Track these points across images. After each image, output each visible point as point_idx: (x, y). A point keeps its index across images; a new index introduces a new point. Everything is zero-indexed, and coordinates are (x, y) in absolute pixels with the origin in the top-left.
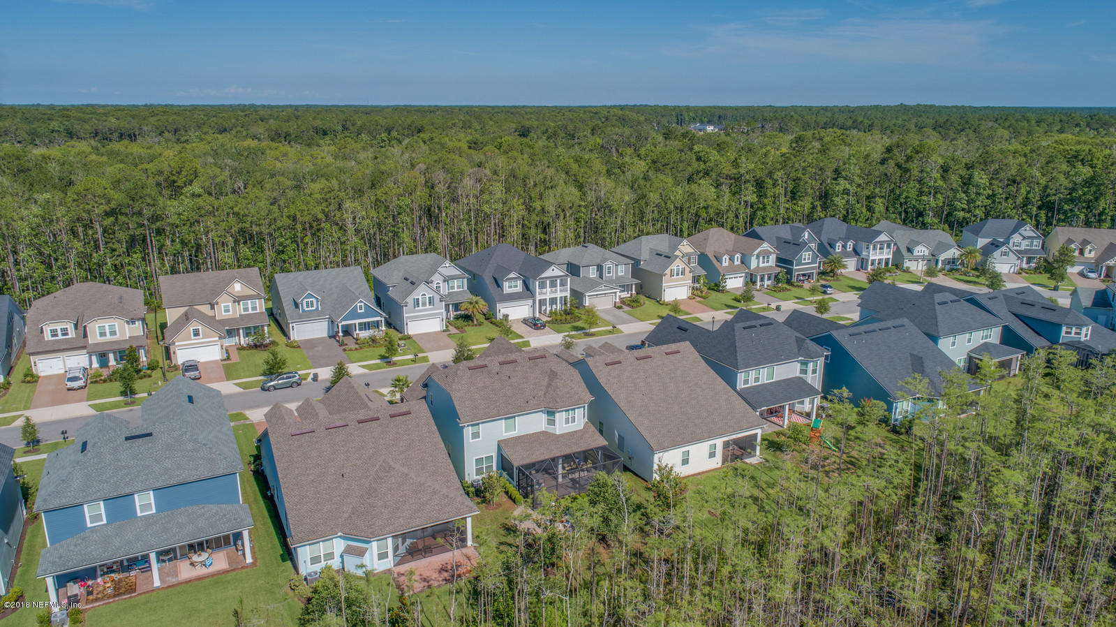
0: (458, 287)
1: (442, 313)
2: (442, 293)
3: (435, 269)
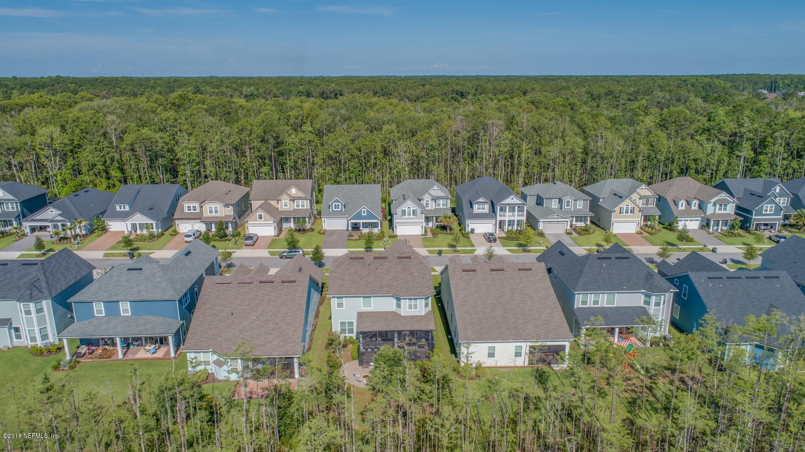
0: (443, 205)
1: (422, 222)
2: (429, 208)
3: (426, 191)
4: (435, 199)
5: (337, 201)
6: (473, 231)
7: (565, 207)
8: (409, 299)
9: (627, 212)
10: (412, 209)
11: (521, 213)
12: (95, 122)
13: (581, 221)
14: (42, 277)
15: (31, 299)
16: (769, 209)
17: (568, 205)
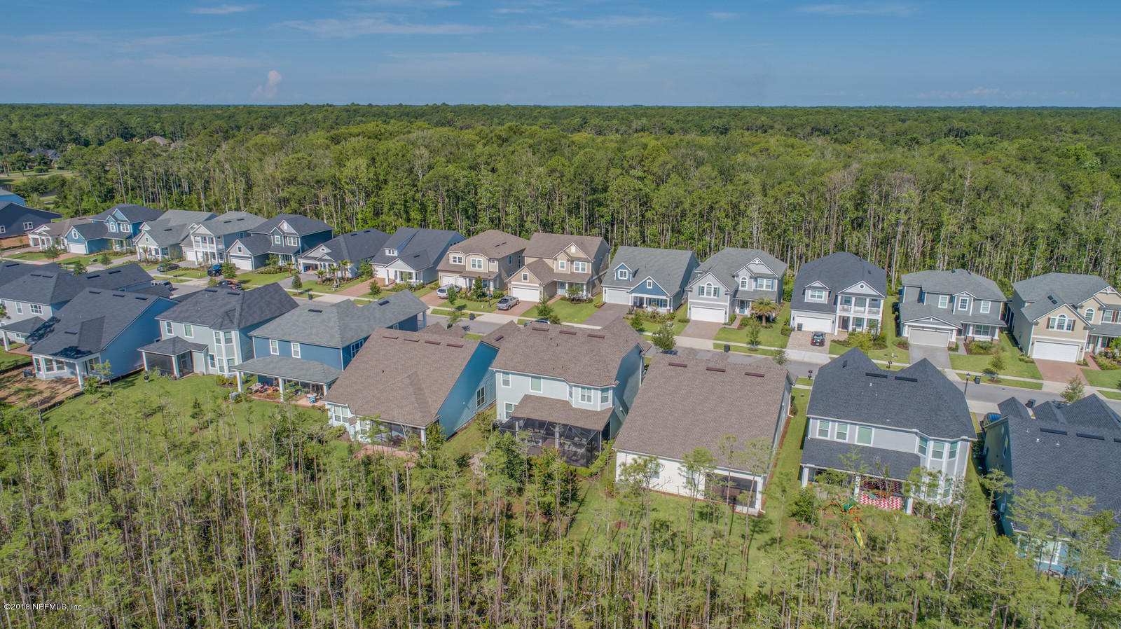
0: (767, 286)
1: (726, 306)
2: (746, 289)
3: (743, 264)
4: (756, 277)
5: (622, 267)
6: (800, 327)
7: (958, 307)
9: (1060, 327)
10: (713, 287)
11: (875, 310)
12: (403, 156)
13: (986, 333)
14: (238, 309)
15: (221, 327)
17: (963, 306)
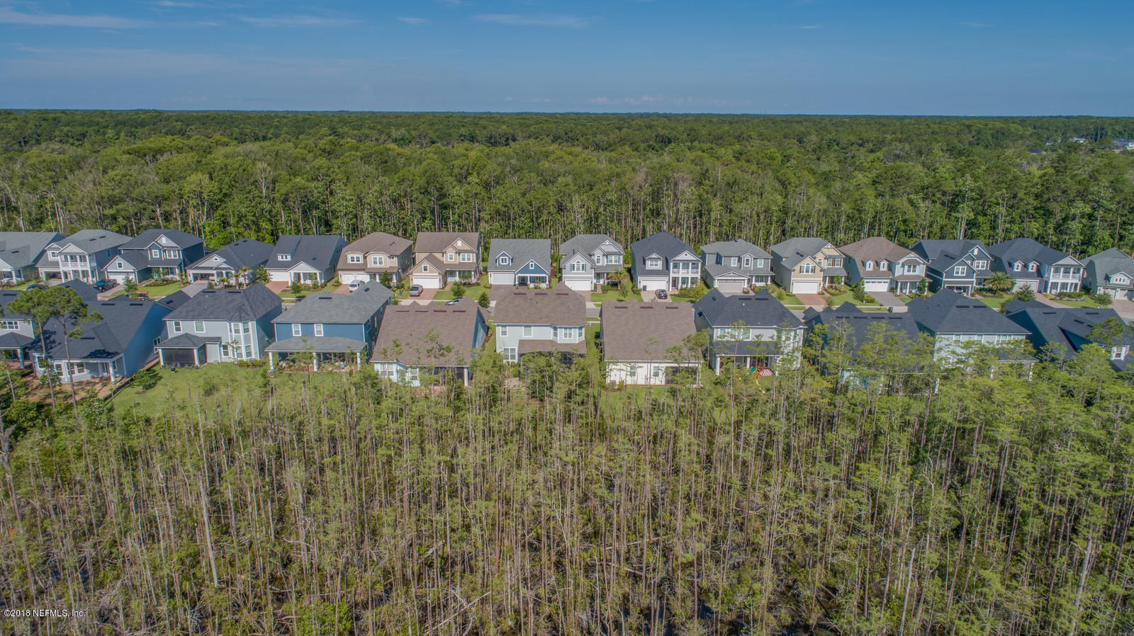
0: (616, 261)
1: (591, 278)
2: (600, 264)
3: (597, 245)
4: (607, 255)
5: (504, 255)
6: (645, 288)
7: (744, 265)
8: (566, 328)
9: (807, 271)
10: (581, 264)
11: (695, 270)
13: (762, 281)
15: (240, 319)
16: (960, 271)
17: (747, 264)
